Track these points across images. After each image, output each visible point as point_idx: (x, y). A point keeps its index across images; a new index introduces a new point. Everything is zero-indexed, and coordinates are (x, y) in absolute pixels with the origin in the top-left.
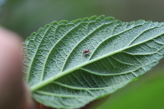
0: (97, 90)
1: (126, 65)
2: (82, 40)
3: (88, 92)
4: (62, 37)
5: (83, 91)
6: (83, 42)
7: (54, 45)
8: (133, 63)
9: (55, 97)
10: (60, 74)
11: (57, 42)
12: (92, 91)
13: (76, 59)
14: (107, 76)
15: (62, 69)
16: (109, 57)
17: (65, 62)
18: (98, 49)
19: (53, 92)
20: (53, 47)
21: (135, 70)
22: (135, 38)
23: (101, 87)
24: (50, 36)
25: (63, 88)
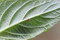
0: (26, 35)
1: (41, 23)
2: (19, 9)
3: (22, 36)
4: (9, 7)
5: (19, 36)
6: (19, 10)
7: (5, 11)
8: (45, 22)
9: (5, 39)
10: (8, 27)
11: (6, 10)
12: (23, 35)
13: (16, 19)
14: (31, 28)
15: (9, 24)
16: (33, 18)
17: (10, 20)
18: (27, 14)
19: (4, 36)
20: (4, 12)
21: (46, 25)
22: (46, 9)
23: (28, 33)
24: (2, 7)
25: (9, 34)
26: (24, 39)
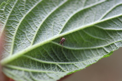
0: (67, 65)
1: (97, 40)
2: (52, 11)
3: (58, 67)
4: (32, 8)
5: (53, 65)
6: (53, 14)
7: (24, 16)
8: (105, 38)
9: (25, 71)
10: (31, 47)
11: (27, 13)
12: (62, 65)
13: (47, 31)
14: (77, 50)
15: (32, 42)
16: (81, 31)
17: (35, 34)
18: (69, 21)
19: (22, 66)
20: (23, 18)
21: (107, 45)
22: (107, 12)
23: (71, 61)
24: (20, 7)
25: (34, 62)
26: (63, 71)
